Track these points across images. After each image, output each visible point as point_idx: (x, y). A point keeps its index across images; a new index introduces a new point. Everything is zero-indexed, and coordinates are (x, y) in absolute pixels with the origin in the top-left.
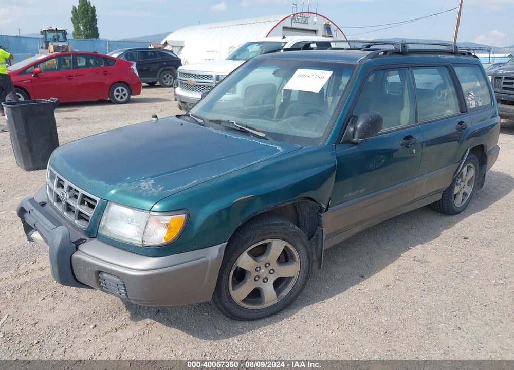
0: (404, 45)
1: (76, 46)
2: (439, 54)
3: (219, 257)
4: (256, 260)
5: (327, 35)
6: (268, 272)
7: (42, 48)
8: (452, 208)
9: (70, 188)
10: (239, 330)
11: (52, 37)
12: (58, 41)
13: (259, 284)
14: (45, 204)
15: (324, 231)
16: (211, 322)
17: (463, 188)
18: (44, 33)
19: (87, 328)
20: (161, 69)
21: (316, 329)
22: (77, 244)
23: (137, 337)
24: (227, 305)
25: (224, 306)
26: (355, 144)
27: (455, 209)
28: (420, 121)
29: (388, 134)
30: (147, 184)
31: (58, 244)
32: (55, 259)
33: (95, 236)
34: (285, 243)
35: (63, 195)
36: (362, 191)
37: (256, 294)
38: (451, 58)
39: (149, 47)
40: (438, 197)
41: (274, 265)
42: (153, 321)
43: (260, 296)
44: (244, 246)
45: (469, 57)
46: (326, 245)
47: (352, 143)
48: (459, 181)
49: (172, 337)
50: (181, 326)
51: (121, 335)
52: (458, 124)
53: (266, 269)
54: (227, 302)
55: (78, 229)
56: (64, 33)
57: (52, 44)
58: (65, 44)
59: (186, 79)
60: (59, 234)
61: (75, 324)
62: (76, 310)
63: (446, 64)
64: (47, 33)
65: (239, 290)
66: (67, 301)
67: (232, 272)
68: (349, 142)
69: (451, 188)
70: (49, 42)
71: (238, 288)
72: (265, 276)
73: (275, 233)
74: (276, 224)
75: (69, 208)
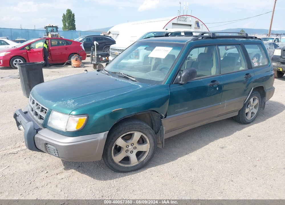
0: (213, 34)
1: (63, 34)
2: (236, 38)
3: (104, 138)
4: (126, 142)
5: (197, 27)
6: (133, 148)
7: (45, 35)
8: (245, 120)
9: (37, 104)
10: (117, 177)
11: (50, 30)
12: (53, 32)
13: (129, 154)
14: (27, 112)
15: (164, 128)
16: (104, 172)
17: (252, 110)
18: (46, 28)
19: (43, 173)
20: (105, 46)
21: (157, 178)
22: (37, 131)
23: (66, 178)
24: (111, 164)
25: (109, 164)
26: (181, 84)
27: (247, 121)
28: (222, 73)
29: (202, 80)
30: (70, 102)
31: (28, 130)
32: (26, 137)
33: (46, 127)
34: (141, 134)
35: (34, 107)
36: (186, 108)
37: (127, 159)
38: (243, 40)
39: (101, 35)
40: (236, 114)
41: (136, 145)
42: (76, 171)
43: (129, 160)
44: (119, 134)
45: (256, 39)
46: (166, 136)
47: (179, 84)
48: (249, 106)
49: (84, 179)
50: (89, 174)
51: (59, 177)
52: (246, 75)
53: (131, 146)
54: (111, 162)
55: (39, 124)
56: (57, 28)
57: (50, 34)
58: (57, 33)
59: (114, 52)
60: (29, 125)
61: (38, 171)
62: (40, 164)
63: (239, 43)
64: (48, 28)
65: (117, 156)
66: (36, 160)
67: (113, 147)
68: (177, 83)
69: (243, 109)
70: (49, 32)
71: (117, 155)
72: (131, 150)
73: (136, 128)
74: (136, 124)
75: (36, 114)
